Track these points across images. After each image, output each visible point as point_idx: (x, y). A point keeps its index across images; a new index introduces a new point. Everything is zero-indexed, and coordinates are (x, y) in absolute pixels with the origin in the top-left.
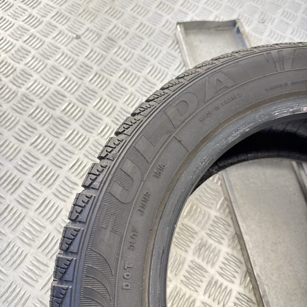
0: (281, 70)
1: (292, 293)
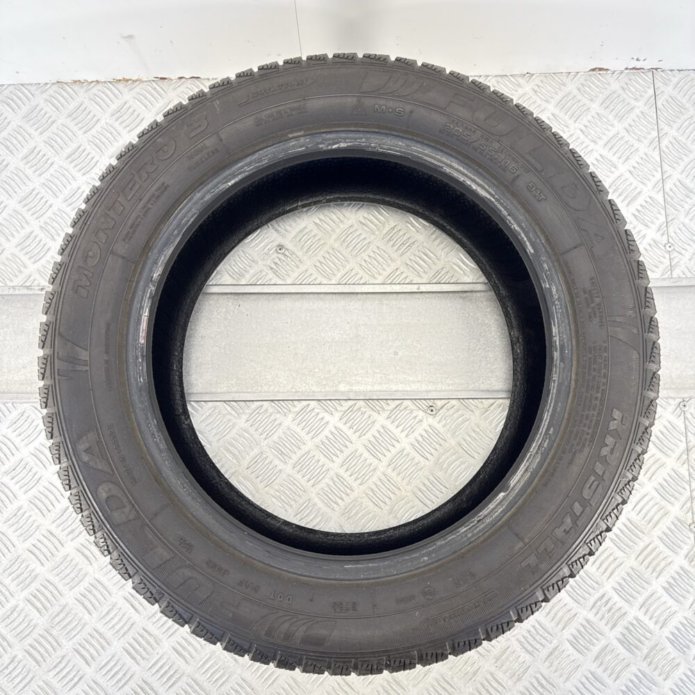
0: (87, 366)
1: (355, 355)
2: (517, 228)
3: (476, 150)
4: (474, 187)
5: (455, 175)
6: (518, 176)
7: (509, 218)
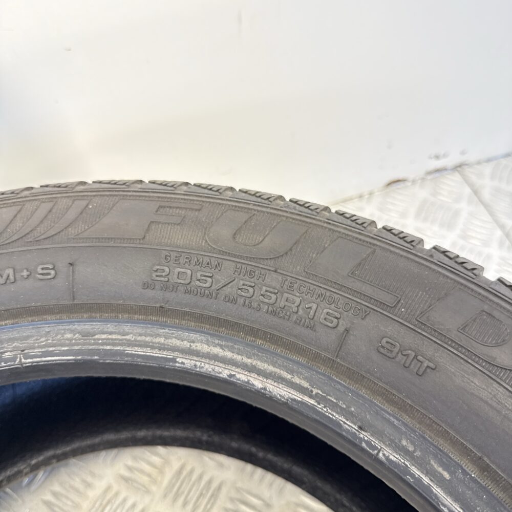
2: (395, 457)
3: (234, 301)
4: (258, 383)
5: (207, 367)
6: (347, 331)
7: (363, 435)
